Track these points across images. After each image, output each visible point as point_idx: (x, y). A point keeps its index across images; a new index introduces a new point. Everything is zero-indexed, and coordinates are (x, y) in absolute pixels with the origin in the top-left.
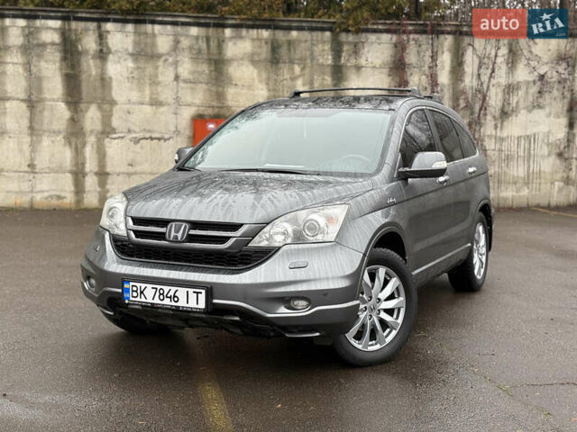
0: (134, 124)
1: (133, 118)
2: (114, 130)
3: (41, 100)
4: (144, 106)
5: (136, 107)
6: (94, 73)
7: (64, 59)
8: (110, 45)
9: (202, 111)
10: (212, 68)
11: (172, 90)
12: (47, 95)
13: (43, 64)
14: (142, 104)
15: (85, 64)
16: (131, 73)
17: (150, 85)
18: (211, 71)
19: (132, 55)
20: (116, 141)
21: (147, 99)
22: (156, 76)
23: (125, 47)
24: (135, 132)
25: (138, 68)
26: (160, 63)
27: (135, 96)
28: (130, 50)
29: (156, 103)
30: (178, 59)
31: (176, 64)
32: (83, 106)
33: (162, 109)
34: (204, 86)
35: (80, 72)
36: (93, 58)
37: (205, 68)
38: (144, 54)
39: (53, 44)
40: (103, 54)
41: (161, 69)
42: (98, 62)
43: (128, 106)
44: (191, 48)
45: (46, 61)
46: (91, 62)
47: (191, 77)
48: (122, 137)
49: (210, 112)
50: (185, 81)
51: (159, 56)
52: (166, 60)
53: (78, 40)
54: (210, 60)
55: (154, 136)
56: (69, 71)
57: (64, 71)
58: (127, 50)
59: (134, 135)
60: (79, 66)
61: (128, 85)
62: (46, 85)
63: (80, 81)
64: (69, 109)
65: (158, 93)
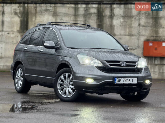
5: (123, 36)
6: (108, 24)
7: (98, 19)
8: (115, 13)
9: (149, 38)
10: (154, 21)
11: (137, 30)
14: (125, 35)
15: (105, 20)
16: (122, 23)
17: (129, 28)
18: (153, 22)
19: (123, 16)
21: (127, 34)
22: (131, 24)
23: (120, 13)
25: (125, 21)
26: (133, 19)
27: (122, 32)
28: (122, 14)
29: (131, 35)
30: (140, 17)
31: (139, 19)
33: (133, 37)
34: (150, 28)
35: (103, 23)
36: (108, 18)
37: (151, 21)
38: (127, 16)
39: (94, 13)
40: (112, 16)
41: (133, 21)
42: (110, 19)
43: (120, 36)
44: (145, 13)
45: (91, 20)
46: (108, 20)
47: (145, 24)
49: (152, 38)
50: (142, 26)
51: (133, 17)
52: (135, 18)
53: (103, 11)
54: (153, 17)
56: (99, 23)
58: (120, 14)
60: (103, 21)
61: (120, 28)
65: (132, 31)
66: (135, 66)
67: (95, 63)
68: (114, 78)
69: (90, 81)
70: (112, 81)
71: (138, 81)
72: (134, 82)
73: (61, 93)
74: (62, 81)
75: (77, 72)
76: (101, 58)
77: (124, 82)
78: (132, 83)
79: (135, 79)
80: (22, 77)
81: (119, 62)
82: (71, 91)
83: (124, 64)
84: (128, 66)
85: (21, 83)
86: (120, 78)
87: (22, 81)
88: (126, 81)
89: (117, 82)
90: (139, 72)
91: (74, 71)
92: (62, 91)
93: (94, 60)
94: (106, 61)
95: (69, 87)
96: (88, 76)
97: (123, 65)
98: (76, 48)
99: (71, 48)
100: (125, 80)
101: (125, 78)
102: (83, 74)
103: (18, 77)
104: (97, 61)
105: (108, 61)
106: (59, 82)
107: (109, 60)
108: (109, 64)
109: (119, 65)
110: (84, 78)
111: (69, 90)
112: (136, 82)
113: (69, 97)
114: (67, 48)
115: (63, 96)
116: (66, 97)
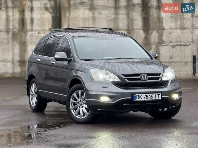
0: (173, 38)
1: (172, 36)
2: (163, 42)
3: (133, 30)
4: (178, 30)
6: (155, 16)
7: (143, 10)
11: (190, 21)
12: (135, 27)
13: (134, 13)
14: (176, 29)
15: (151, 12)
16: (172, 15)
17: (180, 20)
20: (164, 47)
21: (179, 27)
24: (173, 42)
27: (173, 25)
29: (183, 28)
32: (150, 31)
33: (186, 31)
35: (149, 16)
36: (155, 9)
39: (138, 4)
40: (159, 7)
42: (157, 10)
43: (170, 30)
46: (154, 11)
48: (167, 45)
50: (197, 17)
53: (149, 1)
55: (182, 44)
56: (145, 16)
57: (143, 16)
59: (173, 44)
60: (149, 13)
61: (170, 20)
62: (135, 23)
63: (149, 20)
64: (145, 33)
65: (184, 23)
66: (158, 78)
67: (110, 77)
68: (132, 95)
69: (105, 99)
70: (131, 98)
71: (162, 97)
72: (157, 98)
73: (74, 114)
74: (75, 100)
75: (90, 90)
76: (118, 72)
77: (146, 99)
78: (155, 99)
79: (159, 95)
80: (36, 93)
81: (138, 75)
82: (85, 111)
83: (145, 78)
84: (149, 79)
85: (35, 101)
86: (141, 95)
87: (36, 98)
88: (147, 98)
89: (136, 100)
90: (164, 85)
91: (87, 88)
92: (76, 111)
93: (109, 75)
94: (123, 75)
95: (82, 107)
96: (103, 94)
97: (143, 78)
98: (91, 60)
99: (85, 60)
100: (146, 96)
101: (146, 94)
102: (96, 91)
103: (33, 93)
104: (112, 75)
105: (125, 75)
106: (72, 100)
107: (127, 73)
108: (127, 79)
109: (139, 79)
110: (97, 96)
111: (83, 110)
112: (160, 98)
113: (83, 118)
114: (80, 61)
115: (77, 117)
116: (79, 118)
